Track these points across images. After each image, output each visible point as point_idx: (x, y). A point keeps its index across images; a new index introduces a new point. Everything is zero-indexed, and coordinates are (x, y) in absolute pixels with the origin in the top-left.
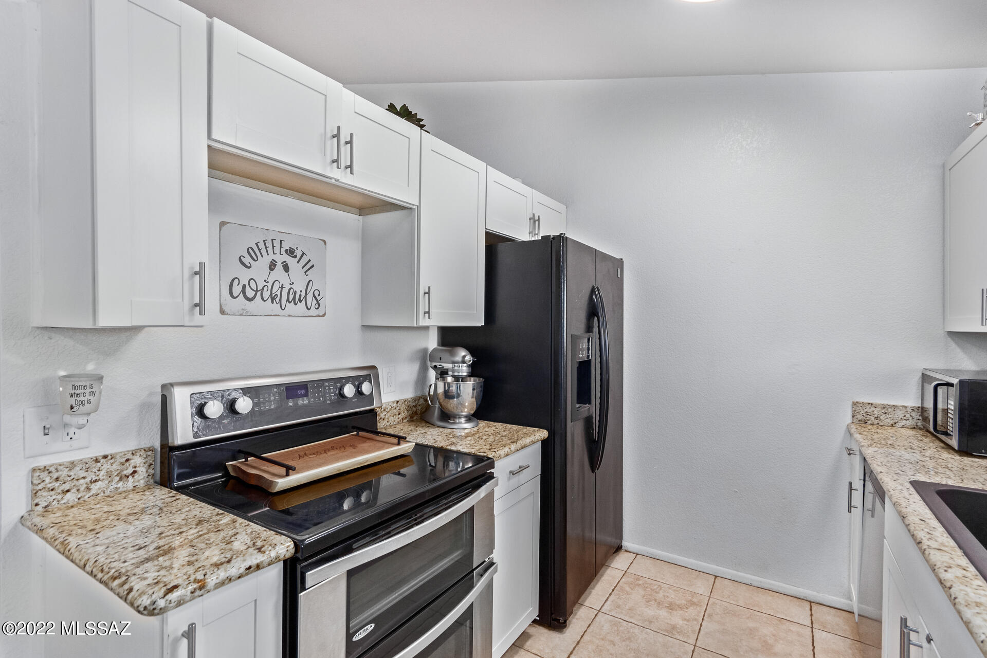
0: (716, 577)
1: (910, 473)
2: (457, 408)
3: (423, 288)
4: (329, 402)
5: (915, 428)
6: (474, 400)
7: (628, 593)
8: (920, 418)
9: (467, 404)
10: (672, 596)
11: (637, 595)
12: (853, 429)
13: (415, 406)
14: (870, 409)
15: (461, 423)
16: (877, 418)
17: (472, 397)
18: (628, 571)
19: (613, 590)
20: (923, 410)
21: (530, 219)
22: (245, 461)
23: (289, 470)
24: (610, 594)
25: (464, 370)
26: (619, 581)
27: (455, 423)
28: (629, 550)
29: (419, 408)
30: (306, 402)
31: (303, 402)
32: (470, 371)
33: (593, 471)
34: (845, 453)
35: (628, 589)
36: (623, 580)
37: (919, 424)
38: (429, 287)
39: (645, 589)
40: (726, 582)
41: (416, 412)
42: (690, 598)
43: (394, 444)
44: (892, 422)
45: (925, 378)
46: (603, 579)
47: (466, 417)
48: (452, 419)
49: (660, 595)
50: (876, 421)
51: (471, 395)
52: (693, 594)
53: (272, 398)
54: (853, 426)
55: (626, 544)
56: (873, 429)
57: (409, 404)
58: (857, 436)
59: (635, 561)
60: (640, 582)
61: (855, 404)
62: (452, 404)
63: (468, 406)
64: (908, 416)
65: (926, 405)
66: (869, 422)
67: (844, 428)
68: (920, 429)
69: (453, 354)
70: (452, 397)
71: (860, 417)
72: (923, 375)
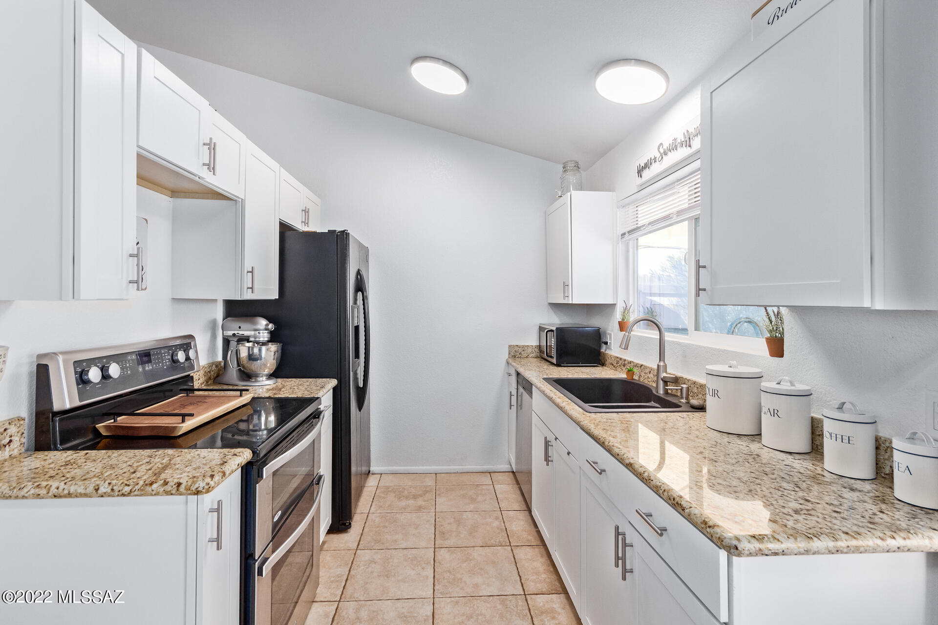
0: (436, 474)
1: (541, 376)
2: (261, 368)
3: (248, 267)
4: (165, 367)
5: (537, 357)
6: (275, 361)
7: (384, 498)
8: (539, 351)
9: (268, 365)
10: (413, 491)
11: (391, 497)
12: (510, 361)
13: (209, 372)
14: (517, 349)
15: (263, 381)
16: (520, 354)
17: (274, 359)
18: (379, 485)
19: (373, 499)
20: (540, 346)
21: (303, 210)
22: (114, 421)
23: (184, 417)
24: (372, 502)
25: (264, 336)
26: (375, 493)
27: (256, 381)
28: (375, 472)
29: (212, 373)
30: (151, 367)
31: (149, 367)
32: (270, 337)
33: (360, 411)
34: (506, 375)
35: (383, 495)
36: (378, 491)
37: (538, 355)
38: (252, 267)
39: (394, 492)
40: (443, 475)
41: (210, 378)
42: (425, 489)
43: (236, 397)
44: (527, 355)
45: (541, 329)
46: (363, 494)
47: (267, 375)
48: (254, 378)
49: (406, 492)
50: (520, 356)
51: (272, 357)
52: (426, 487)
53: (128, 365)
54: (509, 359)
55: (373, 468)
56: (519, 359)
57: (206, 369)
58: (513, 364)
59: (381, 479)
60: (390, 489)
61: (510, 346)
62: (255, 366)
63: (270, 366)
64: (533, 351)
65: (541, 344)
66: (517, 356)
67: (505, 361)
68: (538, 357)
69: (255, 323)
70: (256, 360)
71: (512, 354)
72: (540, 327)
